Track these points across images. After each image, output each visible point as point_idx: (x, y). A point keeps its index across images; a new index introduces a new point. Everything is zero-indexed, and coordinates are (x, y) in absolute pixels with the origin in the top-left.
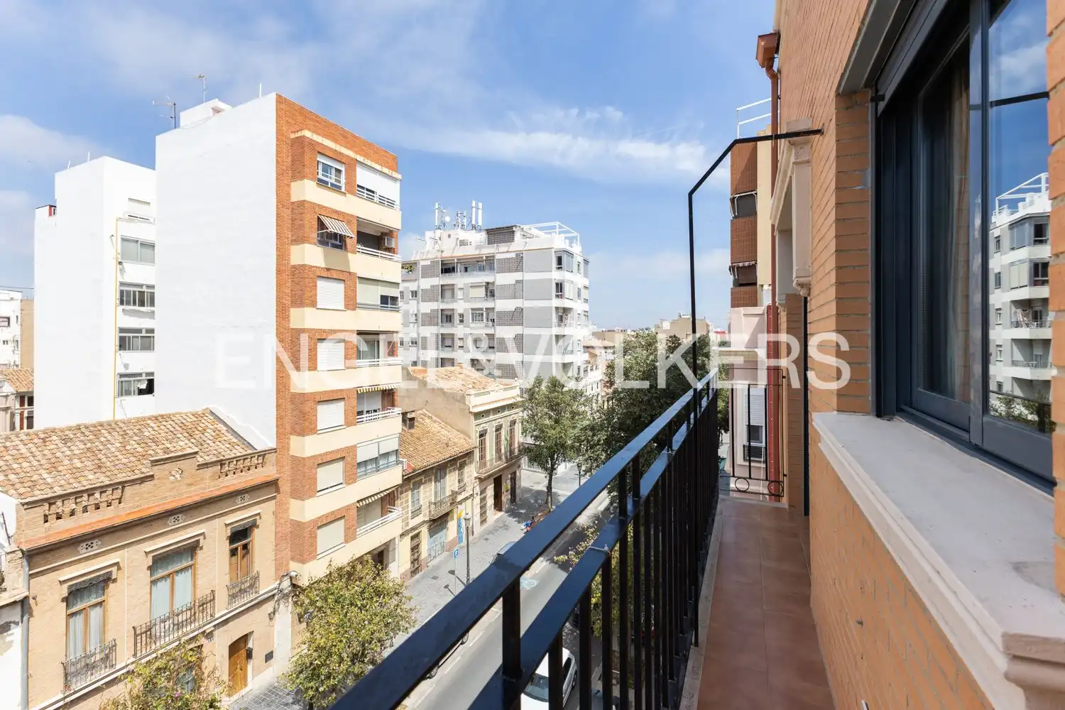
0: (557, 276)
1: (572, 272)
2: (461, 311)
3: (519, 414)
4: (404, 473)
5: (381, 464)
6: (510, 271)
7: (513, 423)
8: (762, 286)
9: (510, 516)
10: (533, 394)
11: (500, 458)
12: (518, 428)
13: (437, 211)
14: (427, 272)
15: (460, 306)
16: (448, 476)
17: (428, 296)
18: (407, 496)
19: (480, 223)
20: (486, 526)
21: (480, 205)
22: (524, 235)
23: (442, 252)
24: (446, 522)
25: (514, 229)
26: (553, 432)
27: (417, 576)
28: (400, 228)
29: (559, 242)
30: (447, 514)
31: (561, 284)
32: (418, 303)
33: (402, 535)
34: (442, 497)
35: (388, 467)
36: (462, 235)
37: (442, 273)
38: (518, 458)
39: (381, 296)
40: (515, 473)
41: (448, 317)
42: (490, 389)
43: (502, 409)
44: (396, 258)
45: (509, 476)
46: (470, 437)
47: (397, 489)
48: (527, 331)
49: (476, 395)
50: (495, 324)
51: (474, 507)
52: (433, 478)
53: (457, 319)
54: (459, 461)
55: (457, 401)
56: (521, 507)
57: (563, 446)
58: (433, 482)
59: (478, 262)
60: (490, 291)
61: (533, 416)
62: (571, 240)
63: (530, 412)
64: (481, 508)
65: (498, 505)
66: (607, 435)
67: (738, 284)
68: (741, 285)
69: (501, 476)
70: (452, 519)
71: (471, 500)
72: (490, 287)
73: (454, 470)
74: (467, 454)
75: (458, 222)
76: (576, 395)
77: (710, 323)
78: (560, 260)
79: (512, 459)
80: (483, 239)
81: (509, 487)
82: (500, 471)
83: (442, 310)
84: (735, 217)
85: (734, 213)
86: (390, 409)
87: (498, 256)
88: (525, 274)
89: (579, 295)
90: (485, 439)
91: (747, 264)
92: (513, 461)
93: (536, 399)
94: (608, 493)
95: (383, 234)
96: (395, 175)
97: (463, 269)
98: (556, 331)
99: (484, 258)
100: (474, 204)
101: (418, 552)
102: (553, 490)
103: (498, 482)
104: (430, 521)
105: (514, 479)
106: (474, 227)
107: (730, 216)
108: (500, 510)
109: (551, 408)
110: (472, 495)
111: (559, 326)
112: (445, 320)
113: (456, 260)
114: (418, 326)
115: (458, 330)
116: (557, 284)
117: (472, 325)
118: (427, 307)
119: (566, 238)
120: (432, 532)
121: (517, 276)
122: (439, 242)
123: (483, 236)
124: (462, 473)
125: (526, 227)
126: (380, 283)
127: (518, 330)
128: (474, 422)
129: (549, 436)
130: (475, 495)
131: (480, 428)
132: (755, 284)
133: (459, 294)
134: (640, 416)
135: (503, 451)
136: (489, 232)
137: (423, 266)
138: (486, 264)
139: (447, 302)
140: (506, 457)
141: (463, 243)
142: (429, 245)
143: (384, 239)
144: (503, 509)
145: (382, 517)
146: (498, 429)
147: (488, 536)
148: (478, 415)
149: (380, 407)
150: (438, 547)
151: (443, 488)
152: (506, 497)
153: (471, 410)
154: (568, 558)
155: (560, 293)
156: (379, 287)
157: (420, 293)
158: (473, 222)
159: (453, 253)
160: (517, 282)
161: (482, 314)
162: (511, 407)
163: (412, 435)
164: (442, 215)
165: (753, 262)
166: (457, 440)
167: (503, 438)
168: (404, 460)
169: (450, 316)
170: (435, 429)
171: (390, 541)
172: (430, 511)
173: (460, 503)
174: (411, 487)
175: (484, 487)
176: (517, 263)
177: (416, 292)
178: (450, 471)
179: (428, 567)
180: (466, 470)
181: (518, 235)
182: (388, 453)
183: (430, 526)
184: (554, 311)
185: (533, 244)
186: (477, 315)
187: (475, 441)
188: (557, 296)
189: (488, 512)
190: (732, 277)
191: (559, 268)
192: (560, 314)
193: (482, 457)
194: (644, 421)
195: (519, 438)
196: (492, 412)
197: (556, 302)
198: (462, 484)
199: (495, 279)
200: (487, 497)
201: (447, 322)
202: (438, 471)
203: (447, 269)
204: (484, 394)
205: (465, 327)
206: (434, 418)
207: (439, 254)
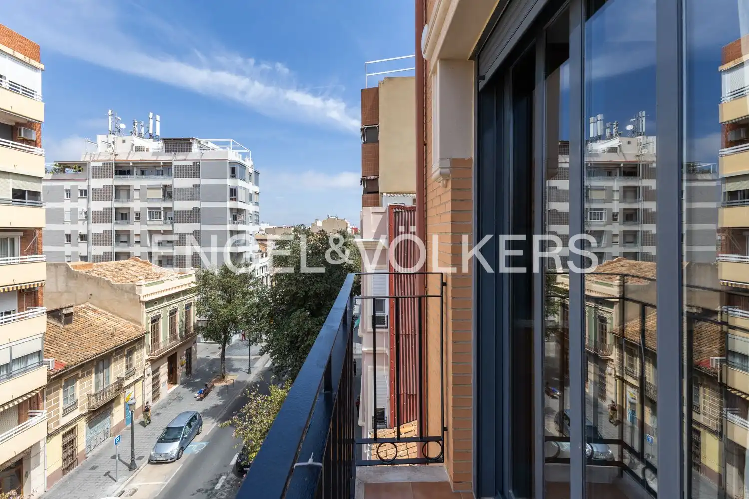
0: (230, 182)
1: (244, 180)
2: (137, 209)
3: (194, 299)
4: (52, 373)
5: (14, 369)
6: (188, 176)
7: (188, 307)
8: (382, 193)
9: (184, 387)
10: (207, 280)
11: (175, 338)
12: (193, 310)
13: (110, 118)
14: (99, 172)
15: (136, 205)
16: (113, 365)
17: (100, 195)
18: (58, 394)
19: (158, 133)
20: (158, 401)
21: (158, 118)
22: (200, 147)
23: (116, 155)
24: (111, 408)
25: (191, 141)
26: (225, 311)
27: (72, 471)
28: (43, 121)
29: (233, 156)
30: (112, 401)
31: (235, 189)
32: (88, 201)
33: (49, 436)
34: (105, 386)
35: (25, 371)
36: (138, 142)
37: (116, 174)
38: (193, 336)
39: (13, 189)
40: (190, 348)
41: (123, 215)
42: (163, 279)
43: (177, 295)
44: (38, 151)
45: (185, 352)
46: (140, 324)
47: (42, 392)
48: (205, 227)
49: (147, 285)
50: (173, 221)
51: (146, 388)
52: (94, 370)
53: (133, 217)
54: (127, 349)
55: (127, 292)
56: (196, 377)
57: (233, 321)
58: (94, 375)
59: (155, 166)
60: (168, 192)
61: (206, 300)
62: (244, 155)
63: (204, 295)
64: (153, 386)
65: (172, 379)
66: (270, 310)
67: (367, 192)
68: (369, 193)
69: (176, 353)
70: (119, 404)
71: (141, 381)
72: (168, 190)
73: (121, 357)
74: (137, 341)
75: (134, 130)
76: (246, 278)
77: (348, 222)
78: (233, 170)
79: (187, 337)
80: (161, 147)
81: (185, 362)
82: (174, 349)
83: (116, 208)
84: (364, 143)
85: (364, 140)
86: (29, 309)
87: (175, 163)
88: (202, 180)
89: (251, 199)
90: (157, 324)
91: (372, 177)
92: (188, 339)
93: (210, 284)
94: (270, 357)
95: (19, 124)
96: (36, 64)
97: (139, 172)
98: (229, 227)
99: (162, 164)
100: (151, 115)
101: (73, 447)
102: (226, 357)
103: (172, 359)
104: (90, 412)
105: (189, 354)
106: (152, 136)
107: (361, 142)
108: (175, 383)
109: (225, 290)
110: (142, 377)
111: (233, 223)
112: (120, 216)
113: (131, 164)
114: (88, 224)
115: (135, 227)
116: (231, 189)
117: (149, 222)
118: (99, 206)
119: (239, 153)
120: (91, 423)
121: (196, 181)
122: (113, 146)
123: (160, 145)
124: (131, 359)
125: (202, 141)
126: (11, 176)
127: (196, 226)
128: (144, 310)
129: (222, 315)
130: (146, 376)
131: (153, 315)
132: (378, 192)
133: (136, 195)
134: (297, 293)
135: (178, 331)
136: (166, 141)
137: (93, 167)
138: (166, 169)
139: (123, 202)
140: (181, 336)
141: (139, 149)
142: (102, 148)
143: (20, 130)
144: (179, 381)
145: (19, 424)
146: (173, 313)
147: (159, 411)
148: (148, 304)
149: (17, 308)
150: (101, 435)
151: (107, 378)
152: (180, 372)
153: (142, 299)
154: (232, 421)
155: (234, 197)
156: (11, 180)
157: (91, 193)
158: (151, 132)
159: (128, 157)
160: (194, 186)
161: (160, 212)
162: (185, 293)
163: (68, 331)
164: (116, 122)
165: (376, 177)
166: (125, 329)
167: (178, 320)
168: (51, 360)
169: (126, 214)
170: (100, 322)
171: (32, 447)
172: (89, 404)
173: (129, 387)
174: (63, 384)
175: (155, 368)
176: (194, 170)
177: (86, 191)
178: (116, 360)
179: (87, 458)
180: (136, 356)
181: (195, 147)
182: (27, 356)
183: (89, 417)
184: (228, 211)
185: (208, 155)
186: (155, 213)
187: (147, 326)
188: (231, 199)
189: (161, 387)
190: (362, 186)
191: (233, 177)
192: (234, 213)
193: (155, 340)
194: (300, 296)
195: (194, 318)
196: (165, 299)
197: (229, 204)
198: (131, 369)
199: (173, 182)
200: (161, 374)
201: (122, 219)
202: (101, 362)
203: (122, 170)
204: (156, 283)
205: (141, 224)
206: (100, 310)
207: (112, 158)
